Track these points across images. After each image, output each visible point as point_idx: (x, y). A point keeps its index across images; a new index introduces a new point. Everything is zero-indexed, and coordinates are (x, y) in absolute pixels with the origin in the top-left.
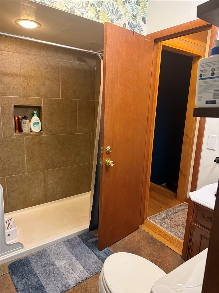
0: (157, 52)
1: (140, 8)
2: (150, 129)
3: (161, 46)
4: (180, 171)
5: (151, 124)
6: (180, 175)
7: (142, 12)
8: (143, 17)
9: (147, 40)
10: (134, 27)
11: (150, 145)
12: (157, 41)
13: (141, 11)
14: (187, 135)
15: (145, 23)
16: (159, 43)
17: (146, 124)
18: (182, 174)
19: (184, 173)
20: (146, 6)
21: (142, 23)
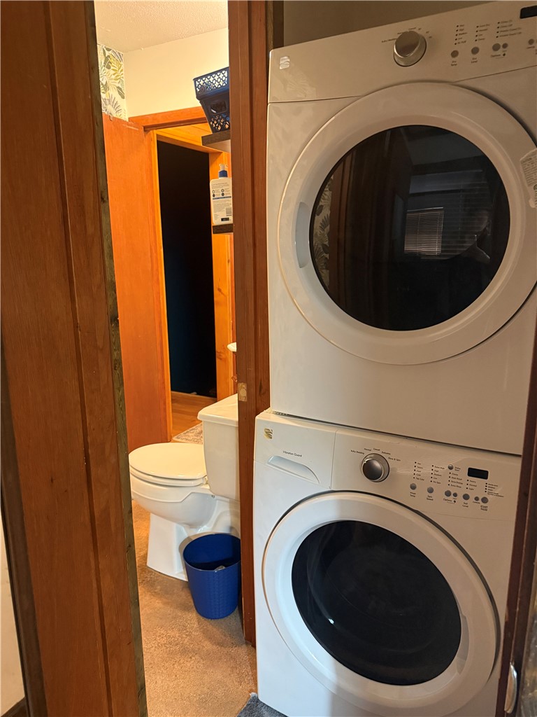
0: (149, 146)
1: (112, 72)
2: (158, 279)
3: (155, 136)
4: (217, 354)
5: (157, 270)
6: (217, 360)
7: (115, 79)
8: (118, 87)
9: (132, 128)
10: (106, 105)
11: (162, 308)
12: (147, 129)
13: (113, 77)
14: (219, 290)
15: (123, 97)
16: (151, 131)
17: (150, 269)
18: (221, 359)
19: (223, 356)
20: (121, 68)
21: (118, 97)
